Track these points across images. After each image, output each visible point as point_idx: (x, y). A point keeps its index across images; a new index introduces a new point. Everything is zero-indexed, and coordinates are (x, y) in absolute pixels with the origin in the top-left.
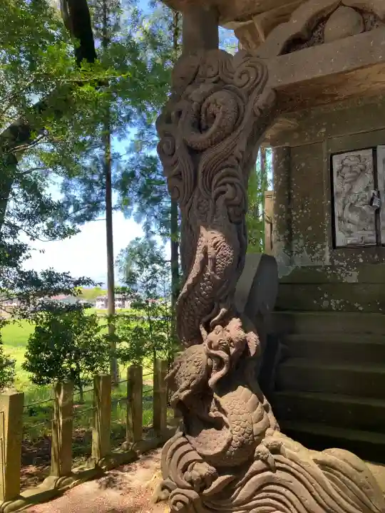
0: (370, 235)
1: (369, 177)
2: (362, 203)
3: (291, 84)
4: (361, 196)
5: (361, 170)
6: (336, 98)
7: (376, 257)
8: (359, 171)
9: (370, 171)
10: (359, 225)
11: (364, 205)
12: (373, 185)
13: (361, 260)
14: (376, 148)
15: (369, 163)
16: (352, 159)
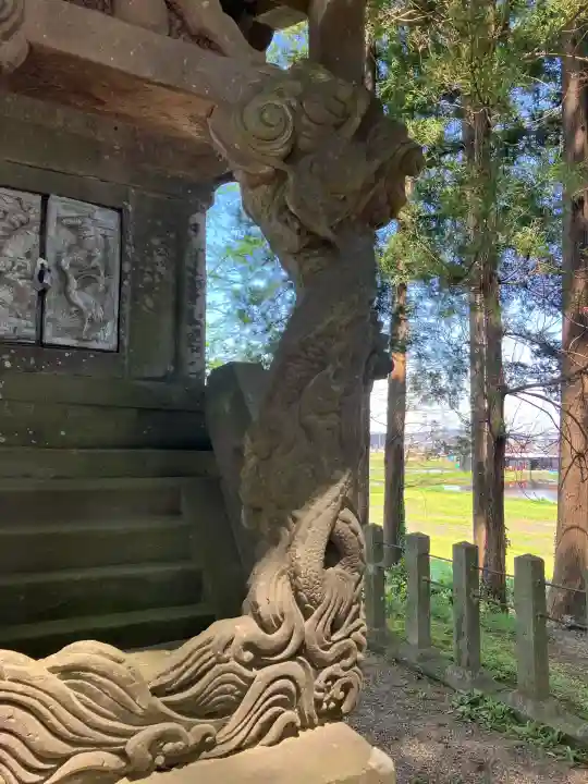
0: (27, 327)
1: (33, 237)
2: (17, 274)
3: (60, 52)
4: (19, 263)
5: (22, 224)
6: (99, 108)
7: (32, 361)
8: (18, 224)
9: (36, 228)
10: (11, 309)
11: (21, 278)
12: (38, 250)
13: (8, 364)
14: (48, 196)
15: (35, 215)
16: (10, 200)
